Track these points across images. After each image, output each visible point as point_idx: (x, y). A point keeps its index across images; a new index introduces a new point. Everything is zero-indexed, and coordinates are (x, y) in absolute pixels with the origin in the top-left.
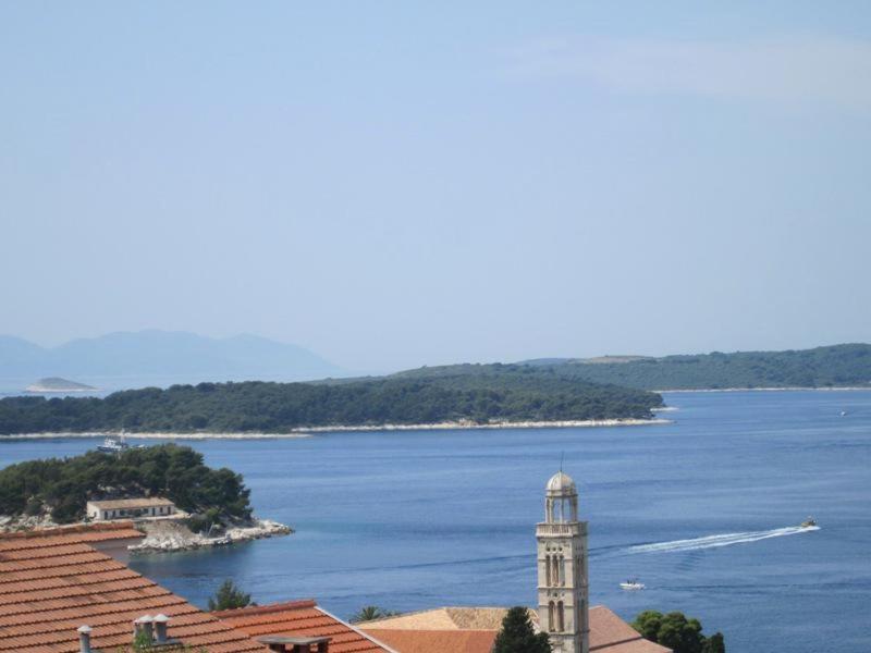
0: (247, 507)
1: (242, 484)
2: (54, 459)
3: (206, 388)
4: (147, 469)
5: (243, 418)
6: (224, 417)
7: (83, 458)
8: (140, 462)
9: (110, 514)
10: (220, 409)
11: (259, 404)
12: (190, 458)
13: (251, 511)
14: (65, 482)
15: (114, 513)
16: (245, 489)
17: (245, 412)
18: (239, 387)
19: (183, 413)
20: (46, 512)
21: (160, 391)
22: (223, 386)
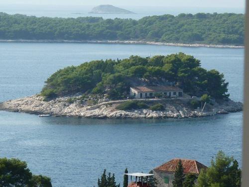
0: (226, 93)
1: (223, 79)
2: (111, 60)
3: (201, 16)
4: (167, 68)
5: (223, 36)
6: (211, 34)
7: (129, 60)
8: (162, 64)
9: (144, 95)
10: (209, 29)
11: (233, 27)
12: (193, 63)
13: (228, 95)
14: (117, 74)
15: (146, 94)
16: (225, 82)
17: (224, 31)
18: (221, 16)
19: (186, 31)
20: (105, 92)
21: (173, 17)
22: (212, 16)
